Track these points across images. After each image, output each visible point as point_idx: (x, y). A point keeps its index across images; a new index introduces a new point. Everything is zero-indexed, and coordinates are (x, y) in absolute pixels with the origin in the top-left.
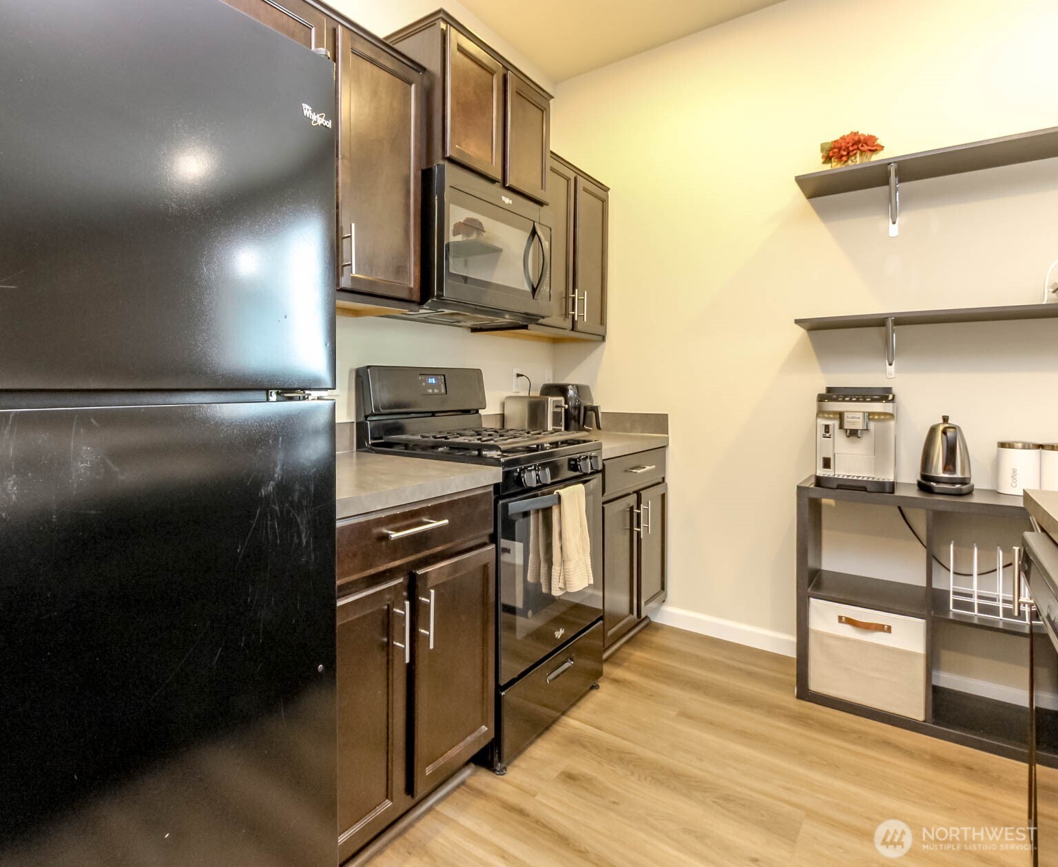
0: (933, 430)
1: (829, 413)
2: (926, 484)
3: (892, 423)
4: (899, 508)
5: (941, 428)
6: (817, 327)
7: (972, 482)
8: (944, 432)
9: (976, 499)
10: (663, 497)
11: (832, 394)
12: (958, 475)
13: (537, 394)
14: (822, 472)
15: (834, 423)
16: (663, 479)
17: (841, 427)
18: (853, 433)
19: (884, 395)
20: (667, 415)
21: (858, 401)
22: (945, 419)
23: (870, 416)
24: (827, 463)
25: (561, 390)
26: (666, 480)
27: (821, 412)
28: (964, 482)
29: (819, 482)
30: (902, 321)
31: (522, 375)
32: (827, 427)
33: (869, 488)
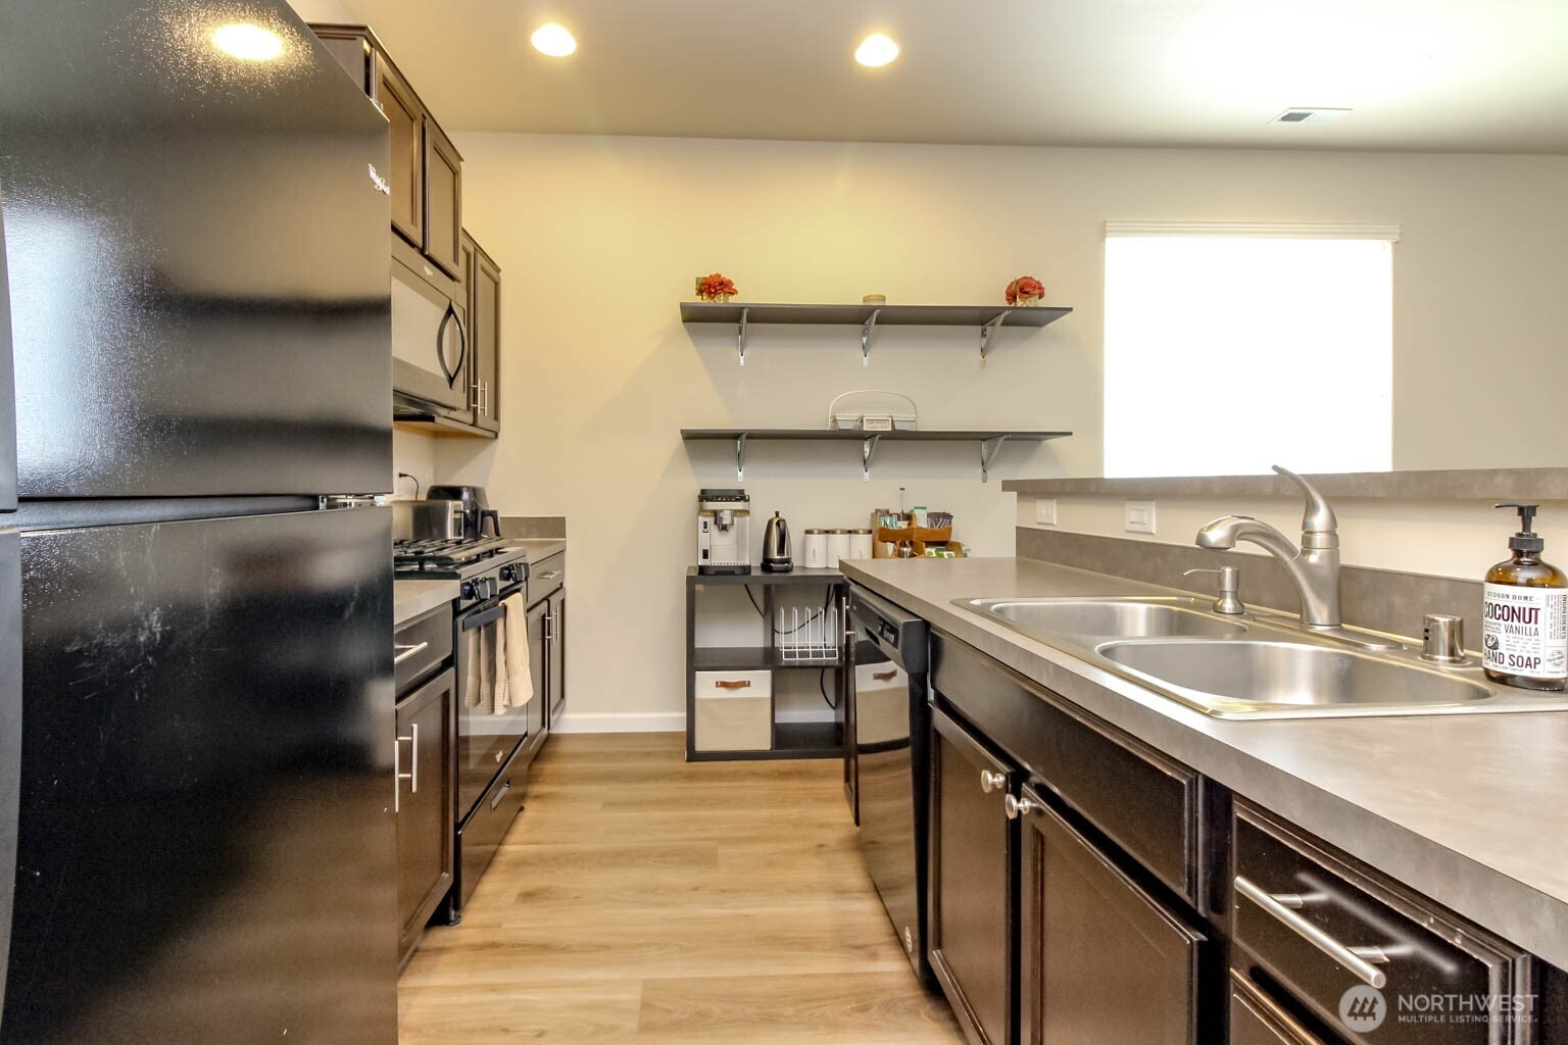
0: (770, 523)
1: (707, 511)
2: (767, 565)
3: (748, 518)
4: (746, 586)
5: (775, 521)
6: (691, 437)
7: (793, 561)
8: (778, 524)
9: (795, 573)
10: (563, 602)
11: (705, 496)
12: (785, 557)
13: (423, 497)
14: (702, 562)
15: (710, 520)
16: (562, 584)
17: (715, 523)
18: (724, 528)
19: (740, 496)
20: (564, 518)
21: (726, 501)
22: (777, 514)
23: (735, 513)
24: (706, 555)
25: (455, 493)
26: (564, 585)
27: (702, 511)
28: (788, 561)
29: (702, 570)
30: (753, 436)
31: (406, 475)
32: (705, 523)
33: (737, 572)
